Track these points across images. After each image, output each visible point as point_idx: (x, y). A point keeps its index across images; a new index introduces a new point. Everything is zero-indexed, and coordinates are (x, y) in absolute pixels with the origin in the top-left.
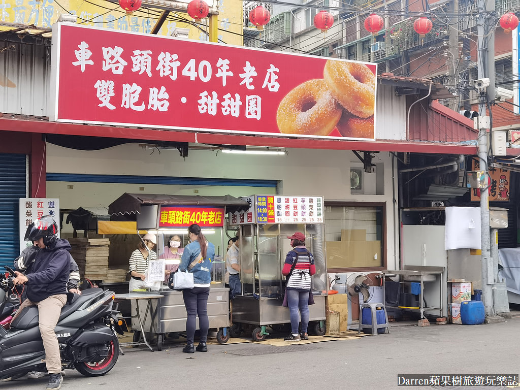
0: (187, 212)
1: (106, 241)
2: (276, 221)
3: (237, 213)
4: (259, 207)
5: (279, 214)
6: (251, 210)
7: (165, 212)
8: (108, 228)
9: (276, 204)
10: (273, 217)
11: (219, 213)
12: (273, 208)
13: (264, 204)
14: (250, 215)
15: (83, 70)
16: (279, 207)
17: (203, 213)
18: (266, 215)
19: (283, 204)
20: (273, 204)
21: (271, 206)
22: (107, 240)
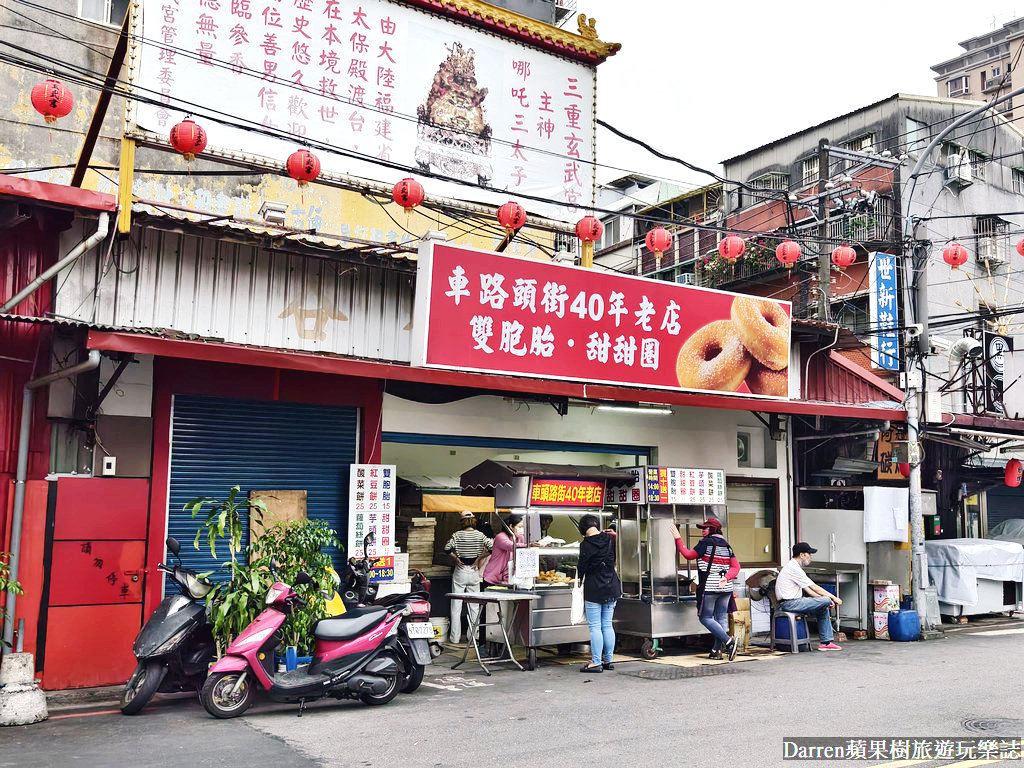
0: (562, 487)
1: (432, 521)
2: (670, 502)
3: (616, 489)
4: (650, 482)
5: (673, 491)
6: (639, 485)
7: (537, 486)
8: (434, 504)
9: (670, 478)
10: (666, 495)
11: (599, 488)
12: (666, 484)
13: (656, 478)
14: (636, 493)
15: (457, 302)
16: (673, 482)
17: (581, 488)
18: (657, 492)
19: (678, 478)
20: (666, 479)
21: (663, 481)
22: (433, 519)
